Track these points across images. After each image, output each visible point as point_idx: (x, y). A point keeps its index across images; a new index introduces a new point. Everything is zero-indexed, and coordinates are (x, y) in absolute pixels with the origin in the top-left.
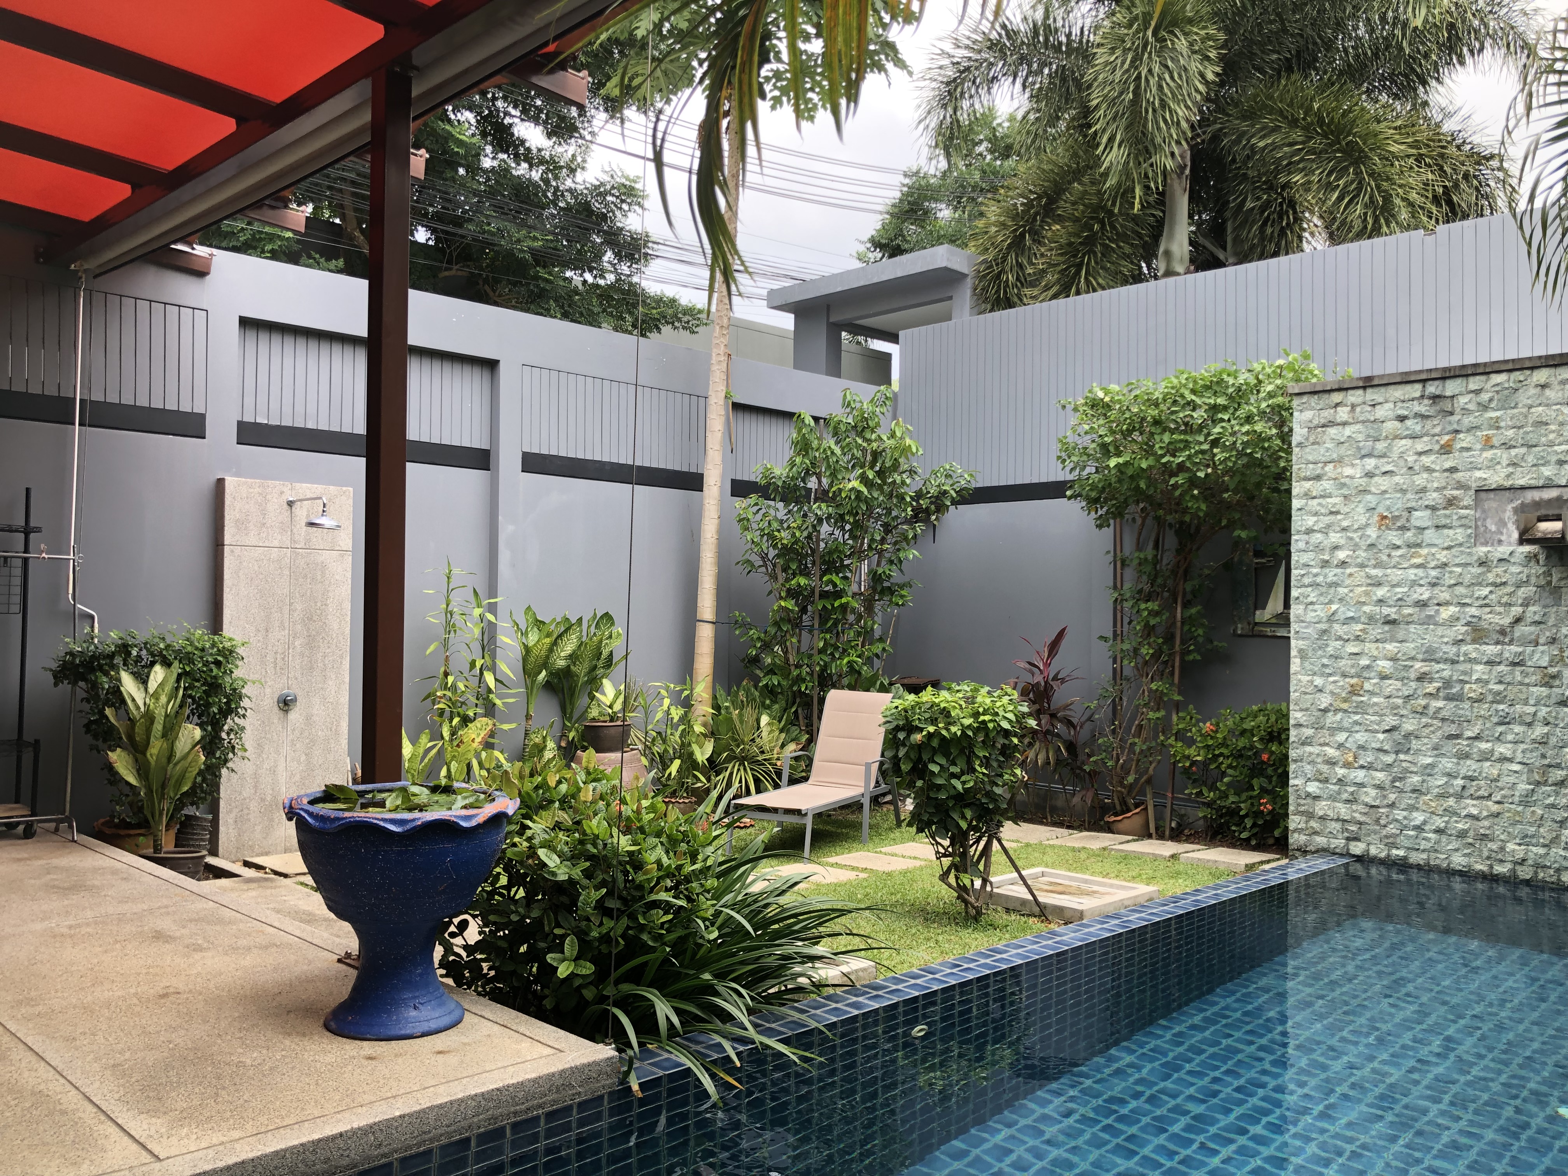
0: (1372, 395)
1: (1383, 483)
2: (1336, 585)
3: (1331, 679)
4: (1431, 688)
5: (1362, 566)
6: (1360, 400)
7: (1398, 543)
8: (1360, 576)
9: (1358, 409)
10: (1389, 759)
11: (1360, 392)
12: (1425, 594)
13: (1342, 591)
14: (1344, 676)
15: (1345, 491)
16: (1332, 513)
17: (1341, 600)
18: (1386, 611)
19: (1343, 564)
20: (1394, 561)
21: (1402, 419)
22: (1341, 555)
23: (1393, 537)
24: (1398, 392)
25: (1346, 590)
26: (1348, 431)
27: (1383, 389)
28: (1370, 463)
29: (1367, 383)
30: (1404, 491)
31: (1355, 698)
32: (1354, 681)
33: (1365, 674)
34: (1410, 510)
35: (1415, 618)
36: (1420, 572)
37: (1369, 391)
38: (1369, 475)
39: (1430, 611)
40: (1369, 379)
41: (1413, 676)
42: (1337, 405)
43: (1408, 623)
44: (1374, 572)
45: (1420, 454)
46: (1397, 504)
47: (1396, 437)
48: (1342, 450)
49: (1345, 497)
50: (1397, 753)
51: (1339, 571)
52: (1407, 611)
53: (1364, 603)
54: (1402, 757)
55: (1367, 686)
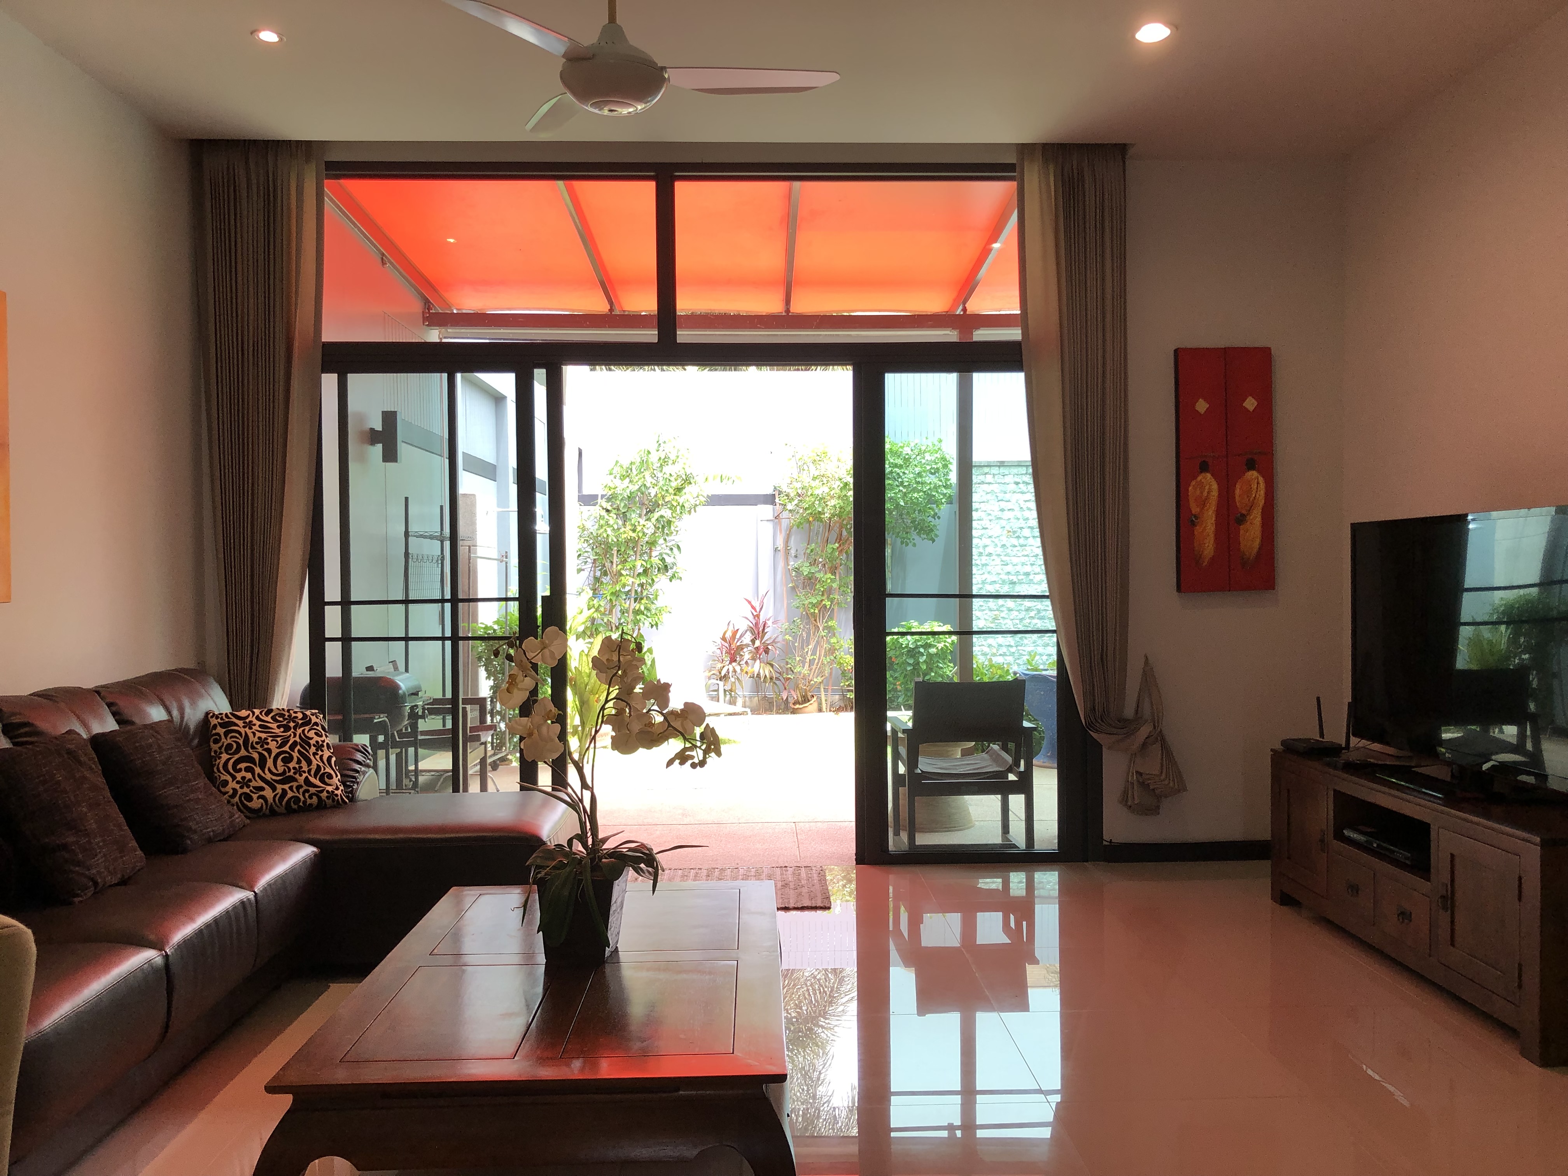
0: (1002, 470)
1: (1010, 515)
2: (986, 565)
3: (985, 612)
4: (1032, 614)
5: (999, 555)
6: (997, 472)
7: (1017, 544)
8: (998, 561)
9: (996, 476)
10: (1013, 650)
11: (997, 468)
12: (1028, 569)
13: (989, 568)
14: (991, 610)
15: (990, 517)
16: (984, 528)
17: (989, 572)
18: (1011, 577)
19: (990, 554)
20: (1014, 554)
21: (1017, 483)
22: (988, 550)
23: (1015, 541)
24: (1015, 470)
25: (992, 567)
26: (992, 487)
27: (1008, 468)
28: (1003, 505)
29: (1001, 464)
30: (1018, 519)
31: (996, 621)
32: (996, 613)
33: (1001, 609)
34: (1021, 528)
35: (1024, 581)
36: (1026, 558)
37: (1002, 468)
38: (1002, 510)
39: (1031, 577)
40: (1003, 462)
41: (1023, 608)
42: (986, 474)
43: (1021, 583)
44: (1004, 558)
45: (1026, 501)
46: (1016, 525)
47: (1014, 492)
48: (989, 497)
49: (990, 521)
50: (1017, 646)
51: (987, 558)
52: (1020, 577)
53: (1000, 574)
54: (1019, 648)
55: (1003, 615)
